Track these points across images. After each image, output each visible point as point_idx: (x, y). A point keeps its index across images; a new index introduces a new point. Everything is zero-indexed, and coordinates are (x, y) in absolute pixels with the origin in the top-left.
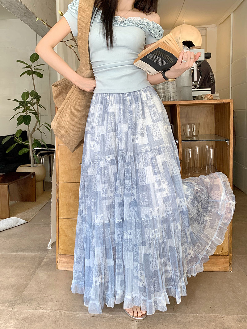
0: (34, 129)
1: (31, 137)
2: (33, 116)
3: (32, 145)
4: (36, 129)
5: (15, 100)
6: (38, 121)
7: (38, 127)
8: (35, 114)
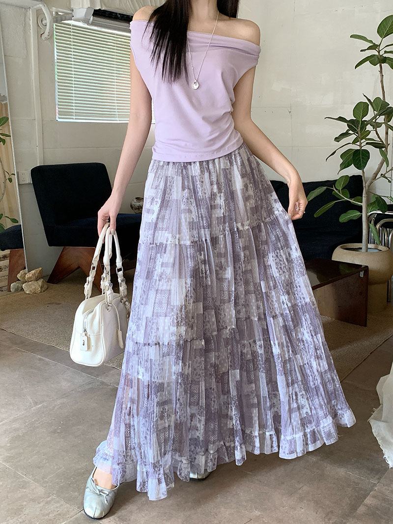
0: (376, 174)
1: (367, 191)
5: (341, 119)
6: (385, 160)
8: (380, 146)
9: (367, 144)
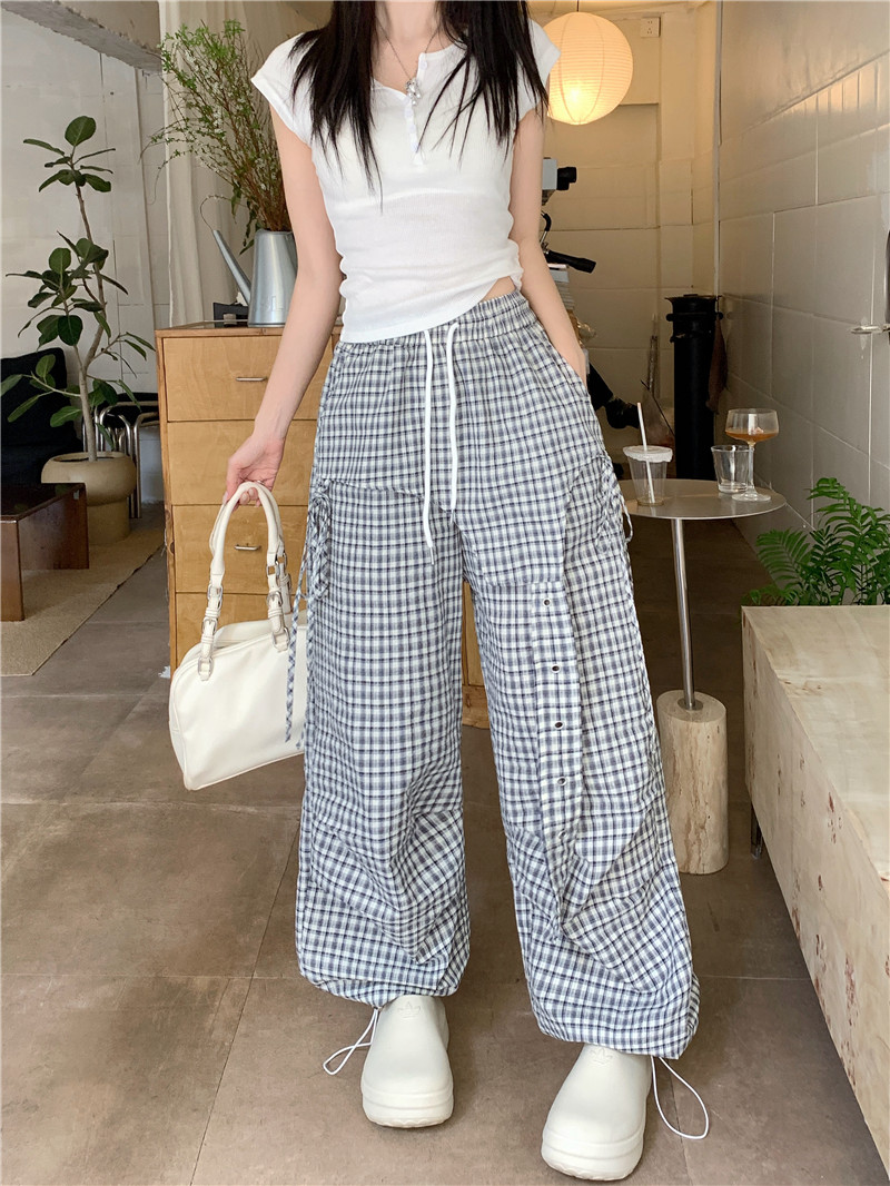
0: (94, 349)
1: (85, 376)
2: (87, 317)
3: (90, 396)
4: (98, 351)
5: (31, 274)
6: (104, 326)
7: (103, 343)
8: (95, 307)
9: (75, 306)
